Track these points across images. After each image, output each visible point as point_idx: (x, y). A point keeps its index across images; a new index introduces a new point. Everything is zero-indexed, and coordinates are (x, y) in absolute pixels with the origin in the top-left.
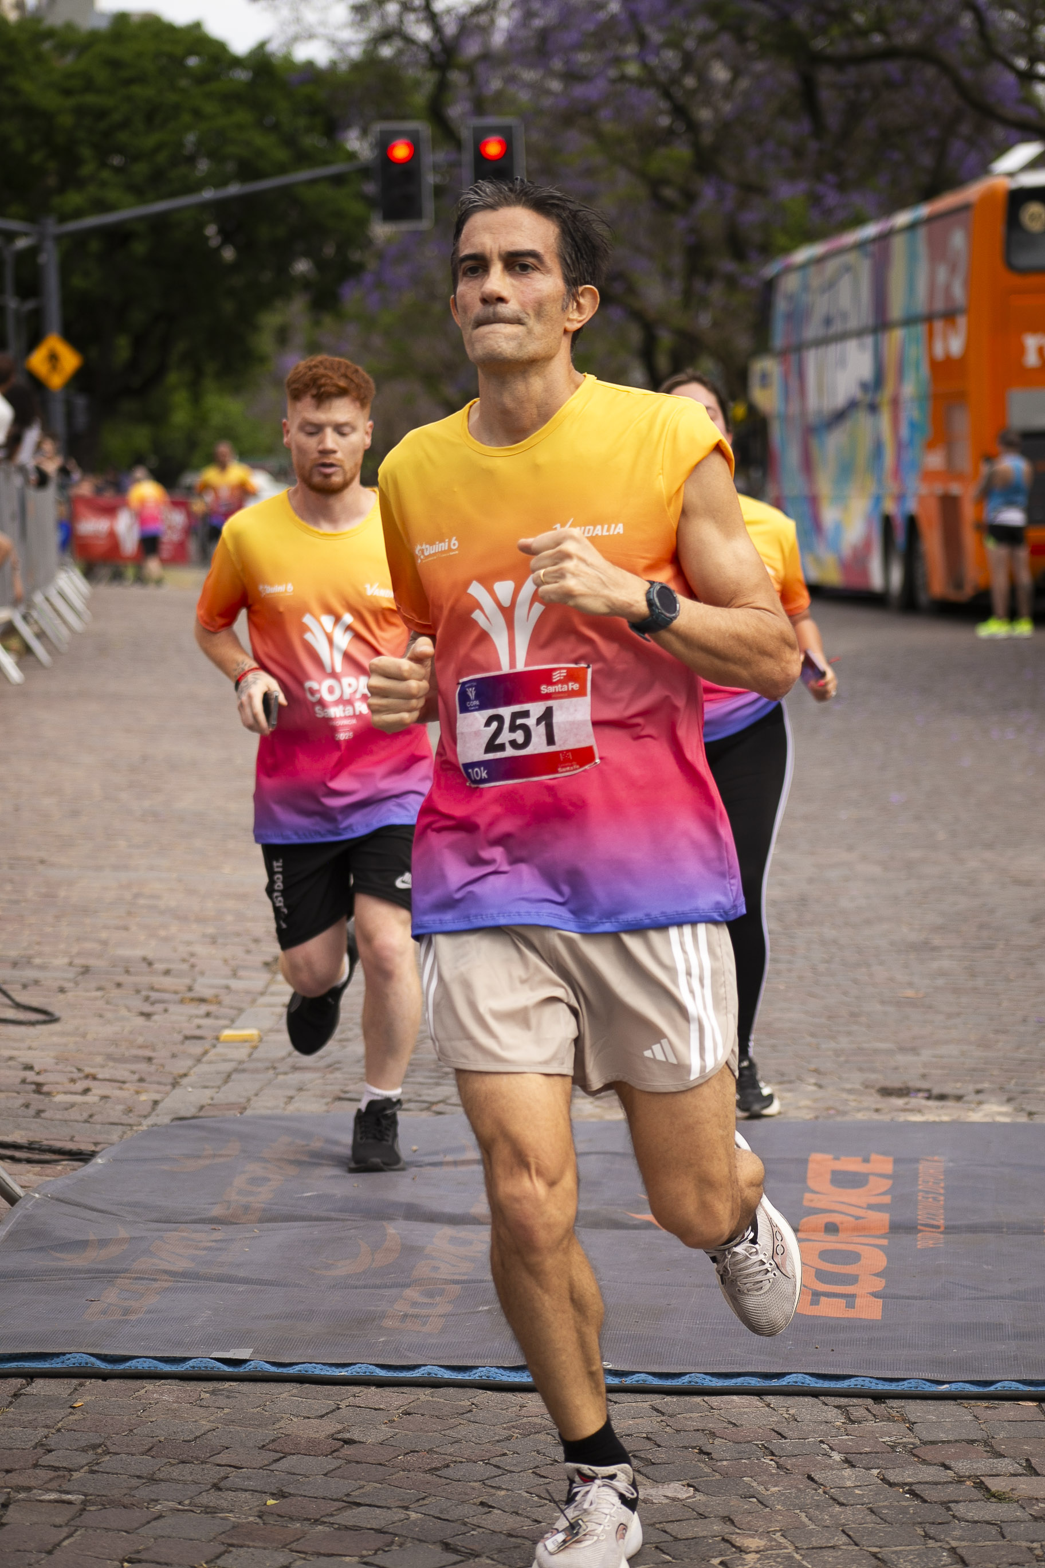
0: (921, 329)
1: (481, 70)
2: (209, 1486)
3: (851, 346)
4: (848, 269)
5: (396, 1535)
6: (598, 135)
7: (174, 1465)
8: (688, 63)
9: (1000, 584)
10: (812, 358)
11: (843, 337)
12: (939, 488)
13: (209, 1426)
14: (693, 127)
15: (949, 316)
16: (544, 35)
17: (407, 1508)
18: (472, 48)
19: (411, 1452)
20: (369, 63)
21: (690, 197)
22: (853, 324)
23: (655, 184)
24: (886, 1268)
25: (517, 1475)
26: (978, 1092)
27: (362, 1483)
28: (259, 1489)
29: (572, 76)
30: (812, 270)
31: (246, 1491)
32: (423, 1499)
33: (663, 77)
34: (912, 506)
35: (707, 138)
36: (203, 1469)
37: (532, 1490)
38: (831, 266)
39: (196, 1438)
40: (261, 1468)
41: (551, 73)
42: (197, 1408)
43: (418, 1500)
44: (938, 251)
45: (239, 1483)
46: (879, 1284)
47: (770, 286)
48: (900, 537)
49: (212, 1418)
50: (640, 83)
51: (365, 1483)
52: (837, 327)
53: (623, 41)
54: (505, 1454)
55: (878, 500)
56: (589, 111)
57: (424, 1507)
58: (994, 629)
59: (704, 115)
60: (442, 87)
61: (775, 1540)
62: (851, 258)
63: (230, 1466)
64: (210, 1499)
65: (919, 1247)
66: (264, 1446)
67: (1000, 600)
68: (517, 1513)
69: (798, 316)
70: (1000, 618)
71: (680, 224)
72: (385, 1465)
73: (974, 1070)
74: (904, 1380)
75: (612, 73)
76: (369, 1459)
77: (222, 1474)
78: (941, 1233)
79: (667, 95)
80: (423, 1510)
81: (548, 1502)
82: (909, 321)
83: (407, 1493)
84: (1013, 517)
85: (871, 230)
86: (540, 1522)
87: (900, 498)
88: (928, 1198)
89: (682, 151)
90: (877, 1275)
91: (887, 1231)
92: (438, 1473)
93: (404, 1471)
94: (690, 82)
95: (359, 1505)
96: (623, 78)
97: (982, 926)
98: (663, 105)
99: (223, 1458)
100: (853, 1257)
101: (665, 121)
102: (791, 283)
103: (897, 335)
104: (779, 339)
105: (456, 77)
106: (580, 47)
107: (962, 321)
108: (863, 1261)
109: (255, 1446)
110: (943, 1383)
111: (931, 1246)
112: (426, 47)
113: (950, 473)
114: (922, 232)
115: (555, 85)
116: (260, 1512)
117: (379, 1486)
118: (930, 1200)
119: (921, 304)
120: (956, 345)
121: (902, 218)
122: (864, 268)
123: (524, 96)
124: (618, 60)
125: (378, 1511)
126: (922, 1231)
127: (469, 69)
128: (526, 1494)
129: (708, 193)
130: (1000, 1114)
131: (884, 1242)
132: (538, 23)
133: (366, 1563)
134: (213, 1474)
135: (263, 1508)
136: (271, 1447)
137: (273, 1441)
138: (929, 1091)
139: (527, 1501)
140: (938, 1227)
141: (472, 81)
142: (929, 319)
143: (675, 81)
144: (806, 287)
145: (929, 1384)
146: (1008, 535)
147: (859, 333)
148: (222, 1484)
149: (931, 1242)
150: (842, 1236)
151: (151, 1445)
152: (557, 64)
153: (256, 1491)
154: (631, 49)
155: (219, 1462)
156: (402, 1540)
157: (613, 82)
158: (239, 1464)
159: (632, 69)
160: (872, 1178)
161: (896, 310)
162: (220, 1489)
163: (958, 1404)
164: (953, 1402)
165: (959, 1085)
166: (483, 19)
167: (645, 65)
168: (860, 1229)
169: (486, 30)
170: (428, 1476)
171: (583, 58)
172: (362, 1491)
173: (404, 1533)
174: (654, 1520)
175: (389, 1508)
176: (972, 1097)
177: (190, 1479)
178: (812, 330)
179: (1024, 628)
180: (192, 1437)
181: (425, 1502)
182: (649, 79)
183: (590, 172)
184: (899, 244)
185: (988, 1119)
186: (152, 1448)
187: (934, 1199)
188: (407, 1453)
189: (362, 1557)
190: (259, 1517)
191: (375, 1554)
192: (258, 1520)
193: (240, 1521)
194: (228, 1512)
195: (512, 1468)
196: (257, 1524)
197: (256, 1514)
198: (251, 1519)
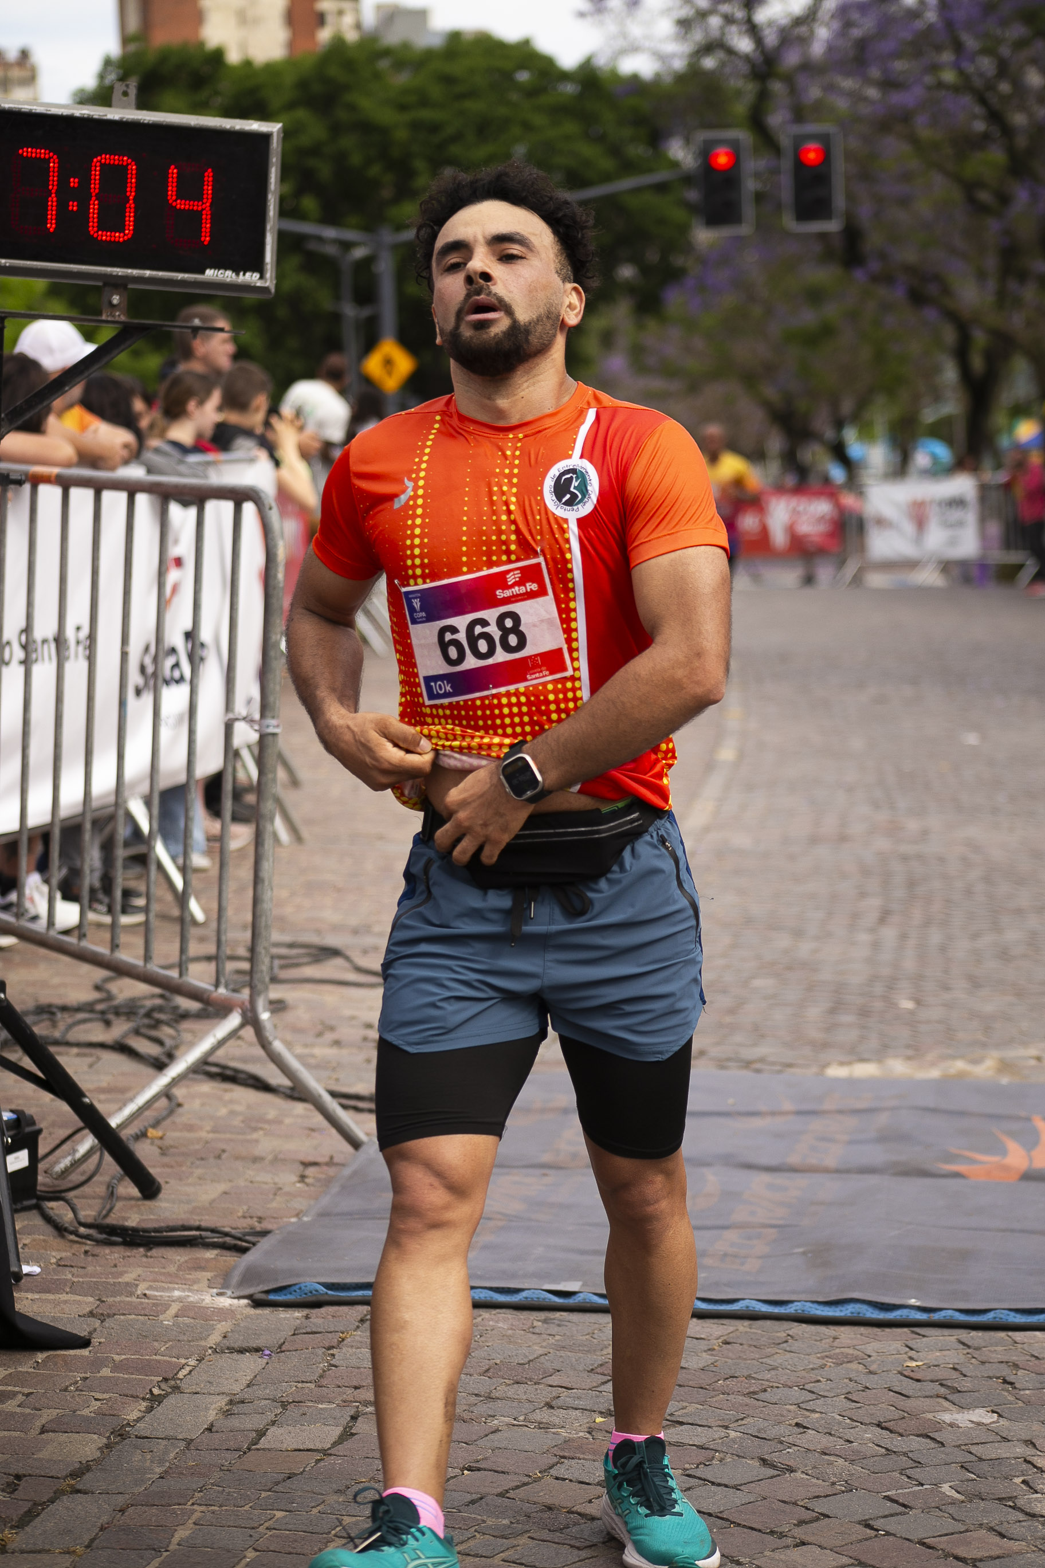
1: (801, 80)
2: (542, 1405)
5: (716, 1451)
6: (914, 140)
7: (509, 1385)
8: (1003, 69)
13: (541, 1351)
14: (1007, 131)
16: (862, 45)
17: (726, 1427)
18: (792, 58)
19: (731, 1377)
20: (692, 75)
21: (1004, 199)
23: (970, 187)
25: (830, 1399)
27: (685, 1404)
28: (588, 1408)
29: (889, 84)
31: (576, 1409)
32: (742, 1419)
33: (978, 82)
35: (1021, 142)
36: (536, 1389)
37: (844, 1414)
39: (529, 1361)
40: (590, 1389)
41: (868, 81)
42: (531, 1335)
43: (737, 1421)
45: (570, 1402)
49: (544, 1344)
50: (956, 89)
51: (687, 1404)
53: (939, 48)
54: (819, 1381)
56: (905, 117)
57: (743, 1427)
59: (1019, 119)
60: (763, 96)
63: (562, 1387)
64: (544, 1416)
66: (592, 1370)
68: (830, 1434)
71: (993, 226)
72: (706, 1389)
75: (928, 79)
76: (691, 1383)
77: (554, 1394)
79: (982, 100)
80: (739, 1429)
81: (859, 1424)
83: (727, 1414)
86: (852, 1442)
89: (996, 155)
92: (755, 1396)
93: (723, 1394)
94: (1005, 87)
95: (682, 1423)
96: (940, 85)
98: (978, 109)
99: (554, 1380)
101: (980, 126)
105: (777, 87)
106: (897, 55)
109: (585, 1370)
112: (747, 58)
115: (873, 93)
116: (590, 1428)
117: (701, 1407)
123: (842, 104)
124: (934, 68)
125: (699, 1429)
127: (788, 79)
128: (839, 1417)
129: (1021, 195)
132: (856, 33)
133: (689, 1476)
134: (545, 1394)
135: (593, 1425)
136: (599, 1370)
137: (601, 1365)
139: (840, 1423)
141: (793, 90)
143: (991, 86)
148: (554, 1403)
151: (487, 1367)
152: (875, 73)
153: (586, 1410)
154: (947, 57)
155: (551, 1383)
156: (722, 1455)
157: (929, 88)
158: (569, 1386)
159: (949, 76)
162: (552, 1407)
166: (803, 30)
167: (961, 73)
169: (805, 41)
170: (747, 1400)
171: (899, 66)
172: (684, 1411)
173: (724, 1449)
174: (960, 1442)
175: (709, 1427)
177: (525, 1397)
180: (526, 1360)
181: (744, 1422)
182: (965, 85)
183: (906, 177)
186: (489, 1369)
188: (727, 1378)
189: (685, 1469)
190: (589, 1433)
191: (697, 1467)
192: (588, 1436)
193: (571, 1436)
194: (560, 1428)
195: (825, 1394)
196: (587, 1438)
197: (586, 1430)
198: (581, 1434)
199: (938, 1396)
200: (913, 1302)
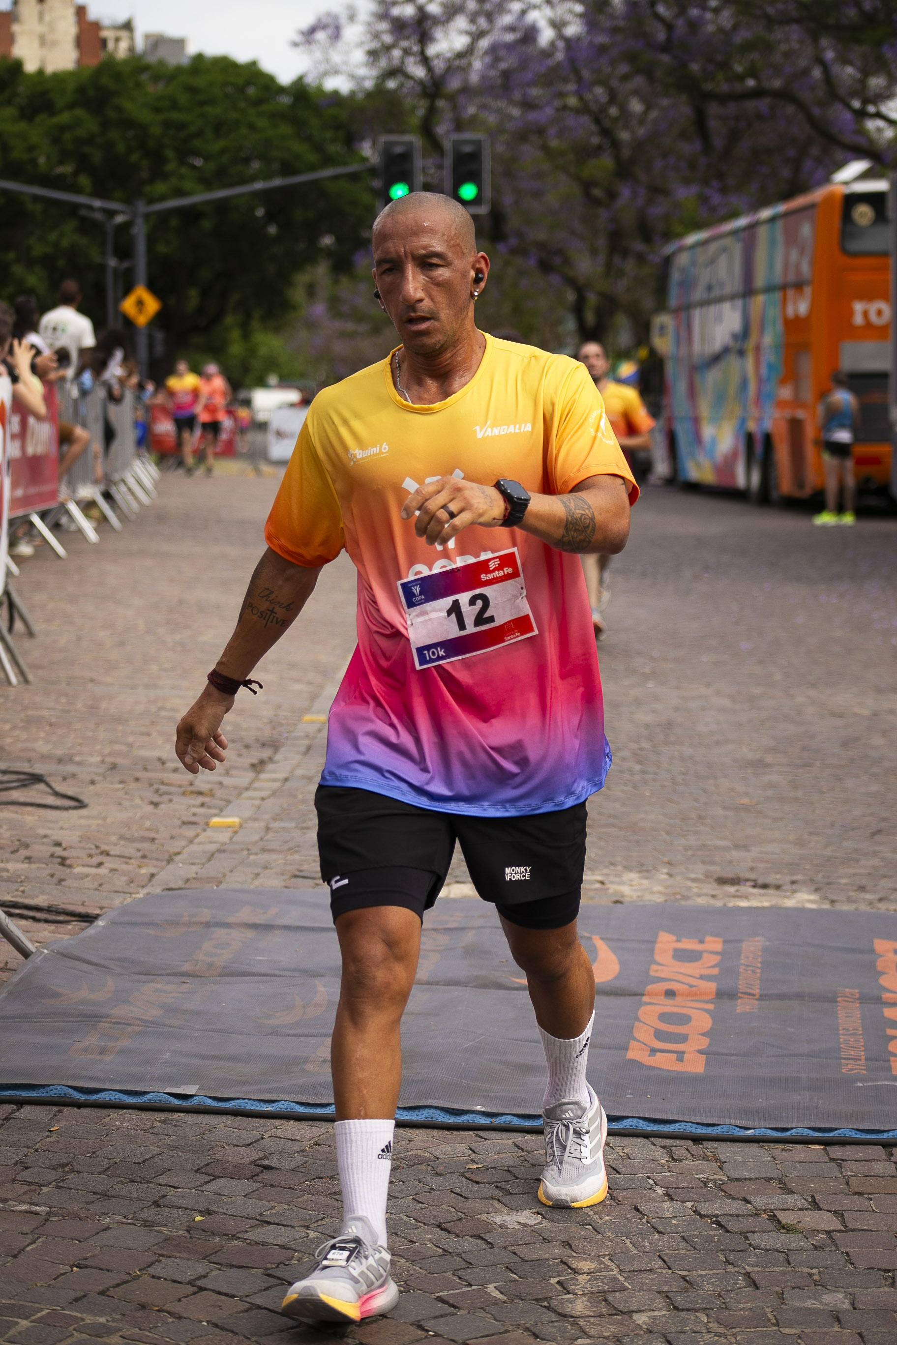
0: (778, 295)
1: (461, 100)
2: (150, 1203)
3: (726, 307)
4: (725, 250)
5: (296, 1251)
6: (545, 148)
7: (125, 1183)
8: (613, 97)
9: (831, 486)
10: (697, 315)
11: (720, 300)
12: (788, 414)
13: (156, 1151)
14: (615, 144)
15: (799, 286)
16: (506, 75)
17: (307, 1227)
18: (454, 84)
19: (317, 1177)
20: (379, 93)
21: (612, 195)
22: (728, 290)
23: (587, 186)
24: (711, 1029)
25: (400, 1200)
26: (793, 882)
27: (274, 1204)
28: (190, 1207)
29: (528, 105)
30: (699, 250)
31: (180, 1208)
32: (322, 1220)
33: (594, 107)
34: (768, 425)
35: (626, 153)
36: (147, 1188)
37: (410, 1215)
38: (713, 247)
39: (145, 1161)
40: (194, 1188)
41: (511, 102)
42: (150, 1135)
43: (317, 1221)
44: (791, 238)
45: (175, 1201)
46: (704, 1043)
47: (667, 262)
48: (759, 449)
49: (160, 1144)
50: (578, 111)
51: (276, 1204)
52: (716, 293)
53: (566, 80)
55: (743, 421)
56: (541, 131)
57: (322, 1227)
58: (826, 519)
59: (624, 136)
60: (432, 111)
61: (604, 1263)
62: (728, 241)
63: (169, 1186)
64: (150, 1214)
65: (738, 1011)
66: (199, 1169)
67: (831, 497)
68: (396, 1234)
69: (687, 284)
70: (831, 511)
71: (603, 215)
72: (294, 1189)
73: (791, 864)
74: (718, 1125)
75: (557, 103)
76: (282, 1184)
77: (162, 1193)
78: (757, 999)
79: (597, 121)
80: (320, 1229)
81: (422, 1225)
82: (769, 289)
83: (309, 1215)
84: (843, 436)
85: (742, 222)
86: (415, 1243)
87: (759, 420)
88: (747, 970)
89: (607, 162)
90: (704, 1034)
91: (714, 996)
93: (309, 1194)
94: (613, 111)
95: (269, 1223)
96: (565, 108)
97: (804, 749)
98: (593, 127)
99: (164, 1180)
100: (685, 1019)
101: (595, 140)
102: (683, 259)
103: (760, 299)
104: (673, 300)
105: (441, 104)
106: (532, 83)
107: (808, 291)
108: (693, 1023)
109: (192, 1169)
110: (749, 1129)
111: (748, 1011)
112: (421, 82)
113: (797, 402)
114: (780, 224)
115: (516, 112)
116: (189, 1227)
117: (288, 1207)
118: (749, 972)
119: (778, 277)
120: (803, 308)
121: (766, 213)
122: (737, 250)
123: (492, 119)
124: (561, 95)
125: (283, 1229)
126: (741, 998)
127: (452, 98)
128: (405, 1218)
129: (625, 192)
130: (809, 901)
131: (711, 1006)
132: (503, 66)
133: (269, 1275)
134: (154, 1192)
135: (191, 1224)
136: (203, 1170)
137: (207, 1165)
138: (755, 881)
139: (406, 1223)
140: (754, 995)
141: (455, 108)
142: (784, 288)
143: (603, 109)
144: (694, 263)
145: (738, 1129)
146: (839, 450)
147: (732, 298)
148: (161, 1202)
149: (748, 1007)
150: (678, 1000)
151: (108, 1166)
152: (517, 95)
153: (188, 1209)
154: (571, 87)
155: (161, 1182)
156: (300, 1255)
157: (558, 110)
158: (176, 1185)
159: (572, 101)
160: (705, 955)
161: (760, 281)
162: (159, 1206)
163: (761, 1147)
164: (756, 1145)
165: (778, 876)
166: (463, 62)
167: (581, 98)
168: (693, 995)
169: (466, 70)
170: (328, 1200)
171: (535, 92)
172: (273, 1211)
173: (303, 1249)
174: (507, 1243)
175: (293, 1227)
176: (788, 887)
177: (136, 1196)
178: (698, 294)
179: (848, 519)
180: (142, 1159)
181: (323, 1222)
182: (584, 109)
183: (539, 175)
184: (762, 233)
185: (799, 905)
186: (109, 1168)
187: (753, 971)
188: (314, 1179)
189: (267, 1269)
190: (188, 1231)
191: (277, 1267)
192: (186, 1234)
193: (171, 1234)
194: (163, 1226)
195: (397, 1195)
196: (185, 1237)
197: (185, 1228)
198: (181, 1232)
199: (492, 1198)
200: (478, 1108)
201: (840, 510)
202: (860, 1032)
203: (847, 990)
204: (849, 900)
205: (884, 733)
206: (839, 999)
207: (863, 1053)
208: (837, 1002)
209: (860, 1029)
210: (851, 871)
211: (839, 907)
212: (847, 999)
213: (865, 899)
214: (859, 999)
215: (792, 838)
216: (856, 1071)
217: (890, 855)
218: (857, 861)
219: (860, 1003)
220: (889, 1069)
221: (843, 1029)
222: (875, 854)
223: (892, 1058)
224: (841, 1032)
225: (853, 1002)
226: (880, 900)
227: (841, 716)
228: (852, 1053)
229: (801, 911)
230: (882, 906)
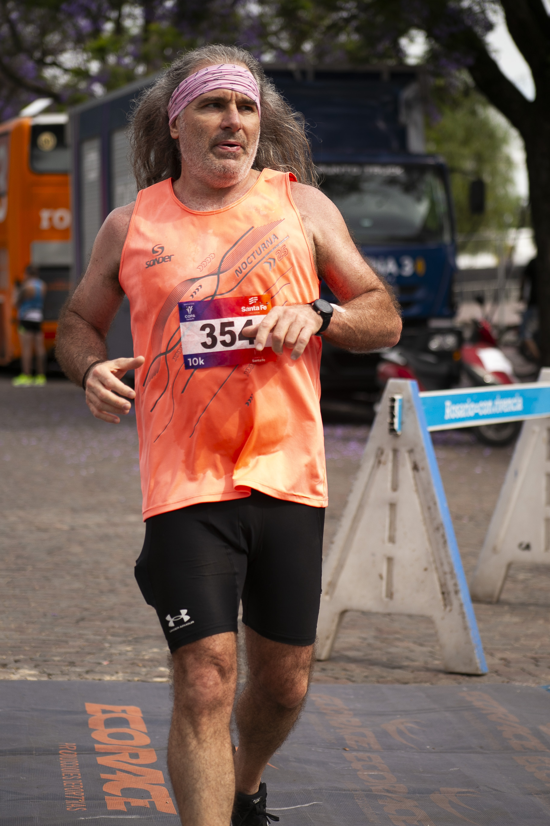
9: (26, 355)
26: (16, 661)
58: (23, 381)
67: (26, 363)
70: (26, 374)
73: (14, 647)
84: (35, 316)
97: (18, 557)
130: (31, 675)
146: (32, 327)
165: (4, 657)
176: (13, 665)
179: (40, 381)
185: (23, 678)
201: (34, 373)
202: (80, 777)
203: (67, 744)
204: (63, 673)
205: (81, 543)
206: (60, 752)
207: (83, 794)
208: (59, 754)
209: (79, 774)
210: (63, 650)
211: (54, 679)
212: (67, 751)
213: (75, 672)
214: (76, 751)
215: (13, 626)
216: (78, 809)
217: (92, 637)
218: (67, 642)
219: (78, 754)
220: (105, 805)
221: (66, 775)
222: (81, 636)
223: (106, 797)
224: (64, 778)
225: (71, 753)
226: (87, 672)
227: (45, 530)
228: (74, 793)
229: (23, 682)
230: (89, 677)
